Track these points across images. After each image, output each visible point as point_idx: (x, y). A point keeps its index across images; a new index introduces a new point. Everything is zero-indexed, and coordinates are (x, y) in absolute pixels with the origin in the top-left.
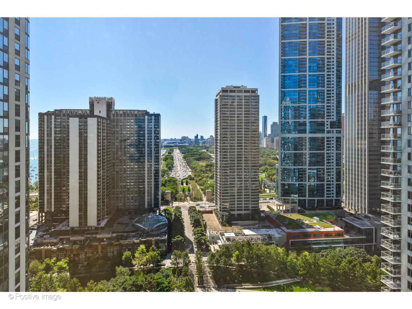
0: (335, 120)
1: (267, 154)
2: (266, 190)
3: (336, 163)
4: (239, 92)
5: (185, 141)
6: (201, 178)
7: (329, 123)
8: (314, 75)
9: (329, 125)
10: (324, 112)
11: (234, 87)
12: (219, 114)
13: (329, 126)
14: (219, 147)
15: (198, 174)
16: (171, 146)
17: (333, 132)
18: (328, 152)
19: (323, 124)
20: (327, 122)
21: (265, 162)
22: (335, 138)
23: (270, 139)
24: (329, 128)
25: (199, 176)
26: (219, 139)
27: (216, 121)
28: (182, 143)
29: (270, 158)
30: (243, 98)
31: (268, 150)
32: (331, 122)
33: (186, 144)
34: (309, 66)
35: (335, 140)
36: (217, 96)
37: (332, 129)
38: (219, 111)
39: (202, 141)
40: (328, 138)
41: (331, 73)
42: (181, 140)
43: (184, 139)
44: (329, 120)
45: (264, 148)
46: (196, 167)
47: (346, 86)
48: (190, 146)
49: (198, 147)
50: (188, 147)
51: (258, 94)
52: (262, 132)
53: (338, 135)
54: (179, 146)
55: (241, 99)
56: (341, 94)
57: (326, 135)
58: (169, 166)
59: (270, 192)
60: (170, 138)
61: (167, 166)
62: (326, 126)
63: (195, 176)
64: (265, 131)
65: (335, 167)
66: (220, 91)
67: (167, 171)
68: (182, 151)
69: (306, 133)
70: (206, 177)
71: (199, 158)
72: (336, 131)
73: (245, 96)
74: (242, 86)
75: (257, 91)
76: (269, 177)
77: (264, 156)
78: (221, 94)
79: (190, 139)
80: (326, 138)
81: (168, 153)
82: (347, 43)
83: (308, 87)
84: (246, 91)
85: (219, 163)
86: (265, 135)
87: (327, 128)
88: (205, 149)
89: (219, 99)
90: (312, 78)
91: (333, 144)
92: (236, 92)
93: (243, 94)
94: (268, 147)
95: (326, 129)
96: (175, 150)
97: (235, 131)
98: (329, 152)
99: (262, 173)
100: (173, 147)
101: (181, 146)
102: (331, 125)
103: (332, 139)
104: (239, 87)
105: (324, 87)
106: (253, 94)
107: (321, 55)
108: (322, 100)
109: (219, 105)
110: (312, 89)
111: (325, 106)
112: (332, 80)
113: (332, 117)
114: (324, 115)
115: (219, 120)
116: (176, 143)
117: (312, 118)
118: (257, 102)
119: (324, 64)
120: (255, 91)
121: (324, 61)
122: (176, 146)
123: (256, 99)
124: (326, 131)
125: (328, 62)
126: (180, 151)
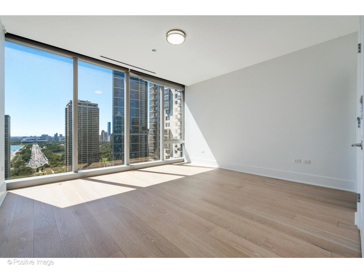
0: (144, 126)
3: (145, 149)
4: (84, 105)
5: (45, 138)
6: (56, 165)
7: (141, 128)
8: (133, 100)
10: (139, 121)
11: (81, 101)
12: (68, 119)
13: (141, 129)
14: (68, 142)
15: (54, 162)
16: (30, 142)
17: (143, 133)
19: (138, 128)
20: (140, 127)
21: (108, 151)
22: (144, 136)
23: (112, 137)
24: (141, 130)
25: (55, 163)
27: (66, 124)
28: (42, 140)
30: (87, 109)
32: (142, 127)
33: (46, 140)
34: (130, 95)
35: (144, 137)
36: (67, 106)
37: (142, 131)
39: (61, 138)
40: (140, 136)
42: (41, 137)
43: (44, 137)
44: (141, 126)
45: (109, 142)
46: (53, 157)
48: (49, 142)
49: (57, 142)
50: (47, 142)
51: (98, 108)
52: (107, 132)
53: (146, 134)
54: (38, 142)
55: (85, 110)
56: (147, 112)
57: (139, 134)
58: (26, 158)
60: (30, 136)
61: (23, 158)
62: (140, 129)
63: (51, 164)
64: (109, 132)
65: (144, 151)
66: (69, 102)
67: (24, 162)
68: (41, 146)
70: (61, 164)
71: (56, 151)
72: (145, 132)
73: (89, 108)
74: (87, 101)
75: (98, 105)
76: (109, 160)
77: (108, 147)
78: (70, 105)
79: (50, 137)
80: (139, 136)
81: (27, 148)
84: (89, 105)
86: (109, 134)
87: (140, 130)
88: (63, 144)
89: (68, 108)
90: (132, 102)
91: (143, 139)
92: (82, 105)
94: (111, 141)
96: (34, 145)
98: (141, 143)
99: (105, 158)
100: (32, 142)
101: (40, 142)
102: (142, 129)
103: (142, 136)
104: (85, 102)
105: (138, 107)
106: (94, 107)
108: (137, 115)
109: (68, 112)
110: (132, 108)
111: (139, 118)
112: (142, 104)
113: (143, 124)
114: (138, 123)
115: (68, 123)
116: (36, 140)
117: (132, 125)
118: (97, 113)
119: (138, 95)
120: (96, 105)
121: (139, 93)
122: (35, 142)
123: (97, 111)
124: (139, 132)
125: (140, 94)
126: (39, 146)
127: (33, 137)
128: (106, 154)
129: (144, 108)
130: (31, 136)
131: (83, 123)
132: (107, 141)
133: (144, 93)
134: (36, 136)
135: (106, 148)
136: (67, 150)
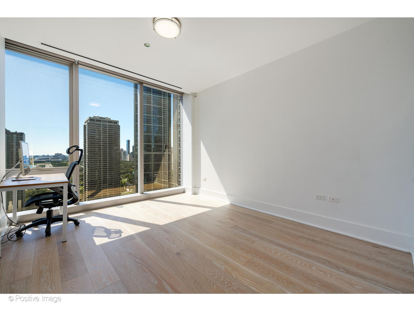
1: (130, 166)
2: (127, 189)
4: (104, 122)
5: (58, 157)
7: (164, 146)
9: (164, 147)
10: (162, 139)
11: (100, 118)
12: (87, 136)
16: (43, 162)
17: (166, 152)
18: (164, 163)
19: (161, 146)
20: (163, 145)
21: (127, 171)
22: (168, 155)
23: (132, 155)
26: (87, 155)
27: (85, 142)
28: (56, 159)
29: (131, 168)
30: (108, 126)
31: (130, 162)
33: (60, 160)
34: (153, 111)
36: (85, 123)
37: (166, 150)
38: (87, 134)
41: (166, 117)
42: (54, 156)
43: (58, 155)
44: (164, 144)
45: (128, 161)
47: (174, 125)
50: (62, 162)
51: (119, 125)
52: (126, 151)
53: (169, 153)
54: (51, 162)
55: (105, 127)
57: (162, 153)
59: (130, 190)
60: (42, 155)
62: (163, 148)
64: (128, 150)
65: (168, 172)
66: (88, 119)
69: (151, 151)
72: (168, 150)
73: (109, 125)
74: (107, 117)
75: (118, 122)
76: (129, 181)
78: (88, 121)
79: (64, 156)
80: (163, 155)
82: (173, 101)
83: (152, 124)
84: (109, 122)
85: (87, 173)
86: (129, 153)
89: (87, 126)
90: (155, 118)
91: (167, 158)
92: (102, 121)
93: (108, 124)
94: (130, 161)
95: (163, 150)
96: (48, 164)
97: (101, 149)
99: (125, 178)
100: (45, 162)
101: (54, 161)
103: (166, 155)
104: (104, 118)
105: (161, 125)
106: (115, 124)
107: (160, 105)
108: (160, 132)
109: (87, 130)
110: (155, 125)
111: (163, 136)
112: (166, 121)
113: (166, 143)
114: (161, 141)
115: (87, 141)
116: (49, 159)
117: (155, 143)
118: (118, 130)
119: (161, 111)
120: (116, 122)
121: (161, 109)
122: (48, 162)
123: (118, 128)
124: (163, 151)
125: (164, 110)
126: (53, 166)
127: (46, 156)
128: (126, 174)
129: (168, 126)
130: (44, 155)
131: (103, 142)
132: (126, 160)
133: (167, 109)
134: (48, 155)
135: (126, 167)
136: (85, 170)
